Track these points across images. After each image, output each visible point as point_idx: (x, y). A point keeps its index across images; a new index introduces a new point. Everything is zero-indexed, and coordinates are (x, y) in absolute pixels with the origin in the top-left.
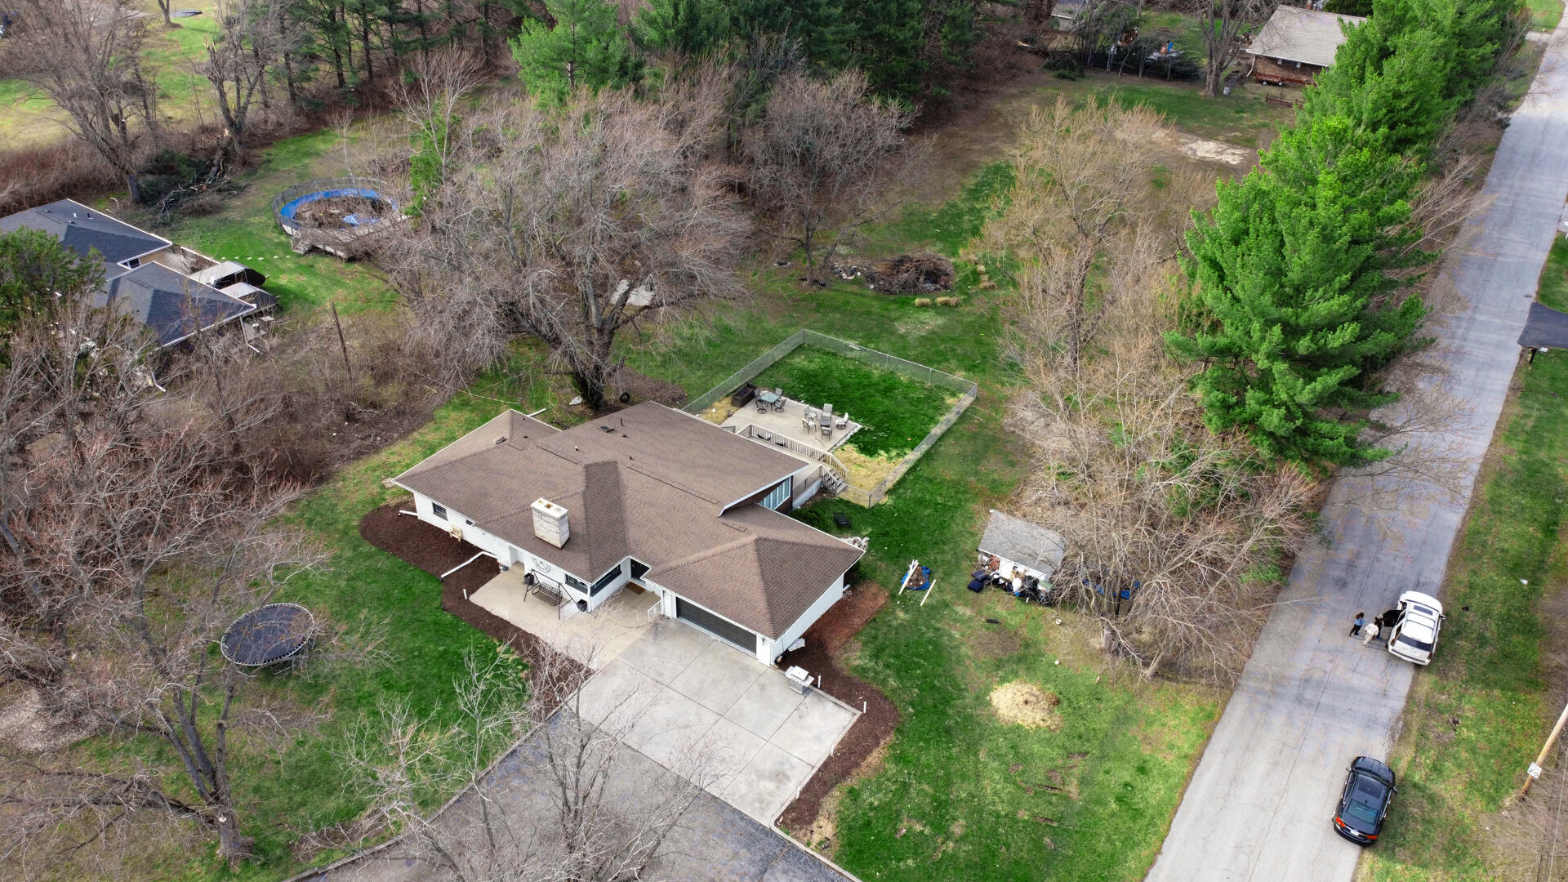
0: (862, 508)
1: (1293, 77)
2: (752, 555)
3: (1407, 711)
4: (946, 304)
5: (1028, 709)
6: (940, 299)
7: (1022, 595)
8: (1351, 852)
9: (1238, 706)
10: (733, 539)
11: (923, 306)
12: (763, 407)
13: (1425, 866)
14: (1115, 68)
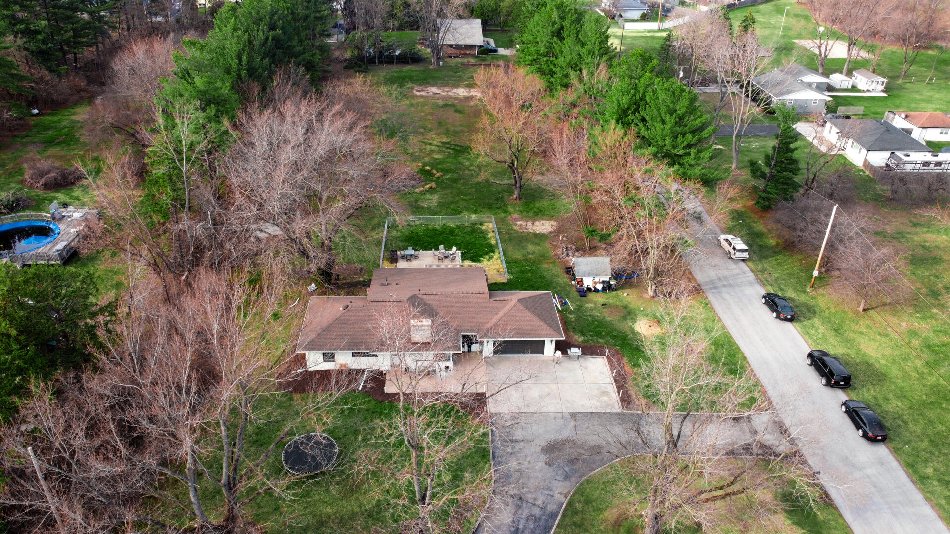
0: (504, 283)
1: (462, 52)
2: (522, 308)
3: (756, 276)
4: (431, 188)
5: (652, 328)
6: (427, 187)
7: (604, 289)
8: (788, 325)
9: (711, 297)
10: (505, 305)
11: (421, 192)
12: (408, 258)
13: (809, 319)
14: (381, 62)
